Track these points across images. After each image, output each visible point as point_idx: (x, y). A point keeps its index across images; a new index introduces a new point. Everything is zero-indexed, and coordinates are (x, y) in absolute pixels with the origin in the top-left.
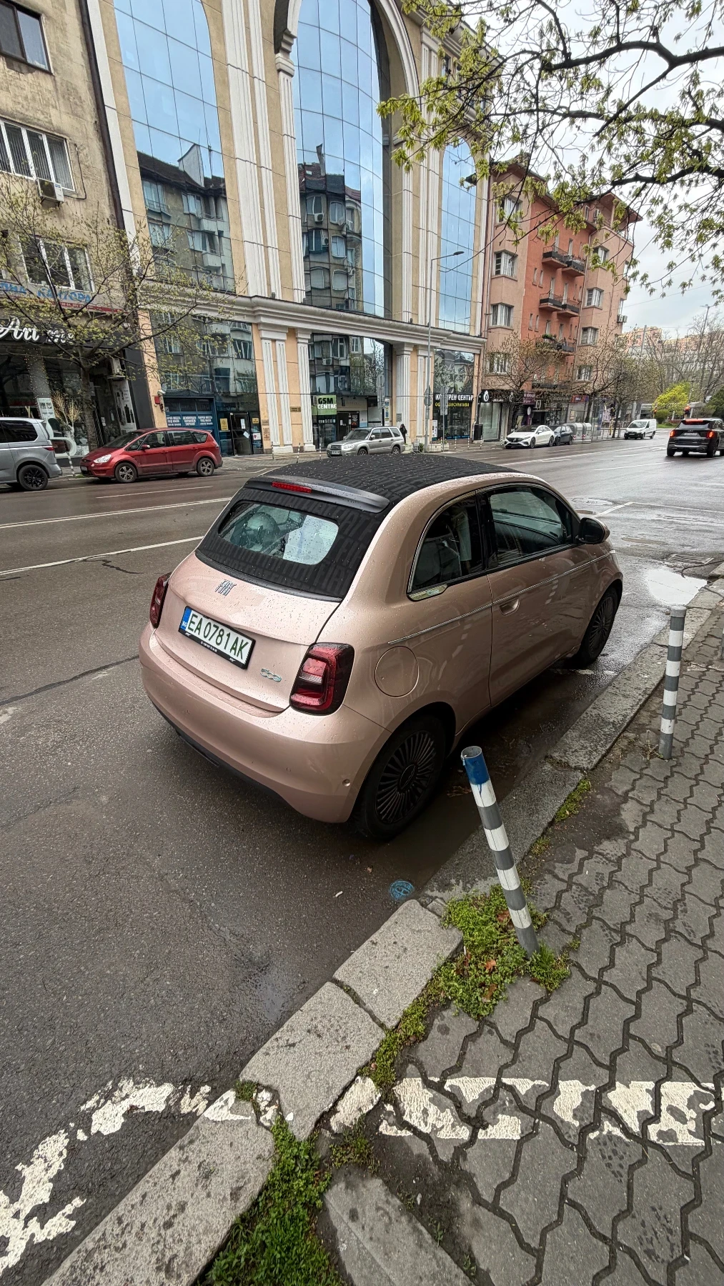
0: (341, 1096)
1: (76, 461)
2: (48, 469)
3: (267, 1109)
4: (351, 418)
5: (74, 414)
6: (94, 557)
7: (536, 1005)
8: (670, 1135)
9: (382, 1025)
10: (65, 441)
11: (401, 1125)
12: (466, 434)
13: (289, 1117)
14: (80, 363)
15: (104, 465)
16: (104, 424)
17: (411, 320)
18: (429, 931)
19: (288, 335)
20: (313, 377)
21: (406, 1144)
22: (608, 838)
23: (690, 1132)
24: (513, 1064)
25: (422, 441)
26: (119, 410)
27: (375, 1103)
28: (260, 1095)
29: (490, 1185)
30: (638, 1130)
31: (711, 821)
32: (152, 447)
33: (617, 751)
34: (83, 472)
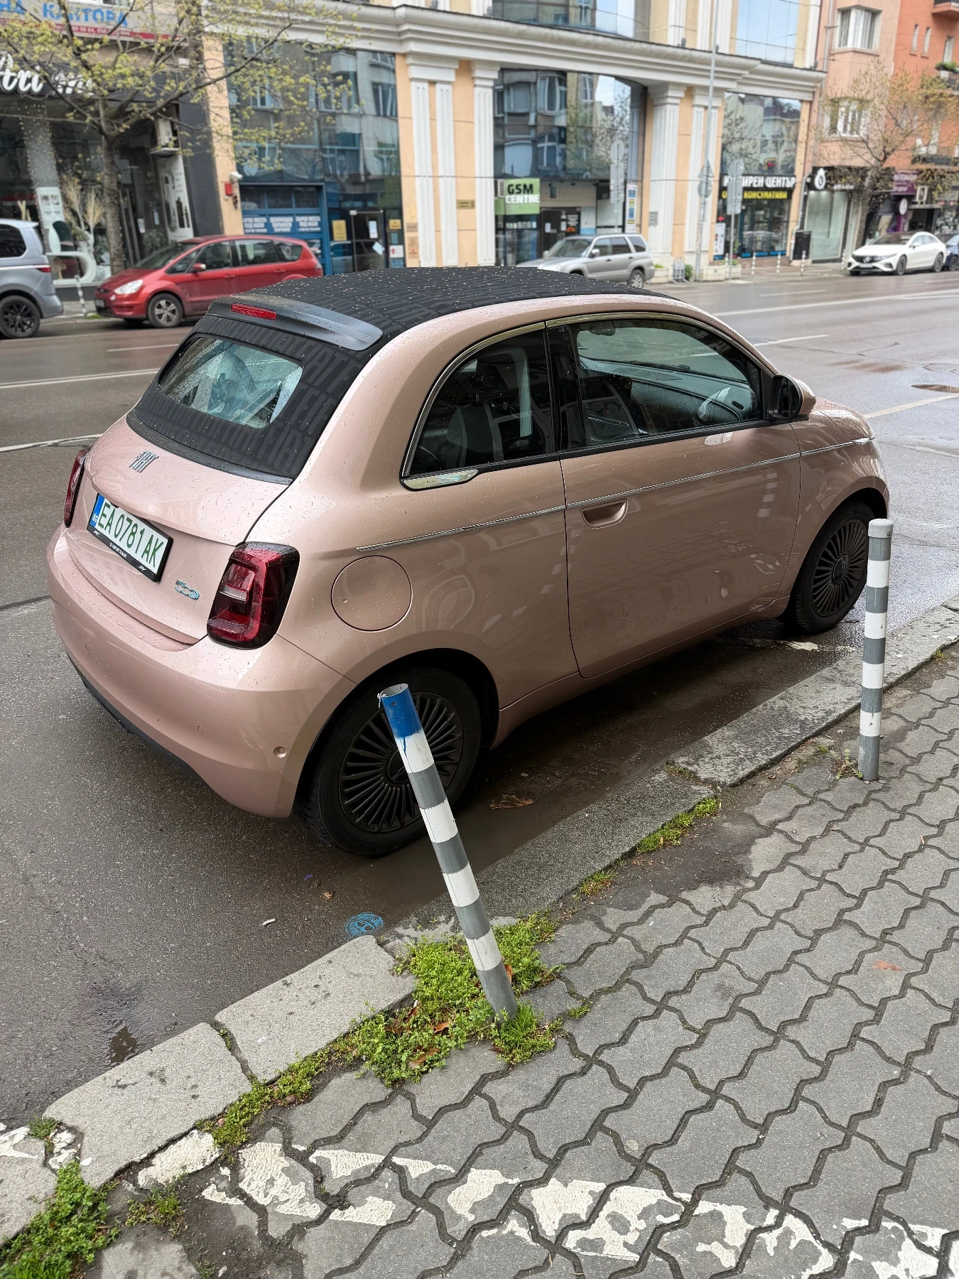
0: (162, 1149)
1: (89, 292)
2: (41, 303)
3: (63, 1151)
4: (566, 220)
5: (94, 214)
6: (71, 441)
7: (484, 1079)
8: (596, 1245)
9: (252, 1078)
10: (78, 259)
11: (233, 1193)
12: (778, 248)
13: (85, 1162)
14: (100, 127)
15: (132, 297)
16: (142, 230)
17: (684, 41)
18: (371, 976)
19: (457, 72)
20: (499, 148)
21: (231, 1213)
22: (711, 882)
23: (626, 1244)
24: (417, 1143)
25: (690, 261)
26: (168, 206)
27: (207, 1164)
28: (58, 1136)
29: (321, 1270)
30: (554, 1234)
31: (893, 871)
32: (209, 267)
33: (791, 764)
34: (99, 310)
